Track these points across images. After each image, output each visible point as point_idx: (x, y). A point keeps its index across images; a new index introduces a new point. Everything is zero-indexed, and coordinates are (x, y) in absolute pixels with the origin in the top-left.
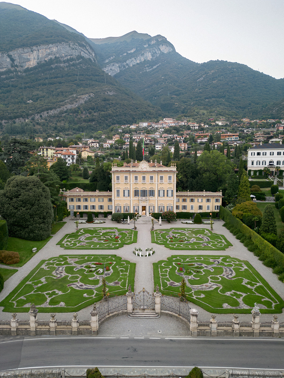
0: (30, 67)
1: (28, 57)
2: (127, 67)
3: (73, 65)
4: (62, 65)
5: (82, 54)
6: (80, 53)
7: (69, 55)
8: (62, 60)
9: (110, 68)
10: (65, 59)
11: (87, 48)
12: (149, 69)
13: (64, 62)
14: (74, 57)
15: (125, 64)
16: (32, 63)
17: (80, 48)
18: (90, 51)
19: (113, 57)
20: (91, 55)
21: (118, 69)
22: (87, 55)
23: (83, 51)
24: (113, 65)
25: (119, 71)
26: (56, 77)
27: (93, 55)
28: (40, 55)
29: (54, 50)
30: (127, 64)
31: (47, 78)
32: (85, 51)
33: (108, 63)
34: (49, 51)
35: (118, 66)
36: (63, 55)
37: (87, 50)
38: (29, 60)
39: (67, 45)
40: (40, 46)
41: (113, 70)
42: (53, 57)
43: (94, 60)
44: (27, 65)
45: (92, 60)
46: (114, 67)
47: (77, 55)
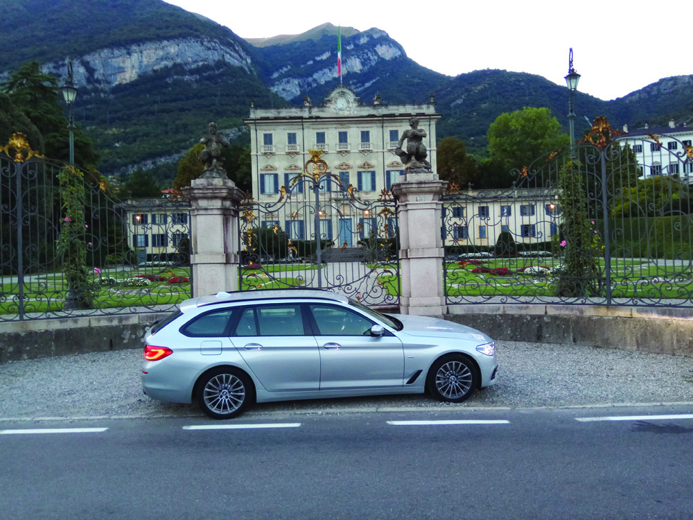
0: (124, 82)
1: (121, 65)
2: (314, 85)
3: (210, 78)
4: (187, 78)
5: (227, 58)
6: (223, 56)
7: (201, 59)
8: (187, 68)
9: (281, 88)
10: (193, 66)
11: (237, 48)
12: (358, 88)
13: (192, 72)
14: (212, 63)
15: (310, 79)
16: (129, 75)
17: (222, 47)
18: (243, 54)
19: (287, 67)
20: (244, 62)
21: (298, 89)
22: (235, 61)
23: (228, 53)
24: (288, 82)
25: (299, 93)
26: (174, 100)
27: (249, 61)
28: (145, 61)
29: (172, 51)
30: (315, 80)
31: (155, 102)
32: (232, 53)
33: (279, 79)
34: (161, 53)
35: (297, 83)
36: (190, 60)
37: (237, 52)
38: (121, 70)
39: (197, 41)
40: (144, 43)
41: (289, 91)
42: (170, 64)
43: (251, 71)
44: (119, 79)
45: (247, 69)
46: (288, 86)
47: (216, 59)
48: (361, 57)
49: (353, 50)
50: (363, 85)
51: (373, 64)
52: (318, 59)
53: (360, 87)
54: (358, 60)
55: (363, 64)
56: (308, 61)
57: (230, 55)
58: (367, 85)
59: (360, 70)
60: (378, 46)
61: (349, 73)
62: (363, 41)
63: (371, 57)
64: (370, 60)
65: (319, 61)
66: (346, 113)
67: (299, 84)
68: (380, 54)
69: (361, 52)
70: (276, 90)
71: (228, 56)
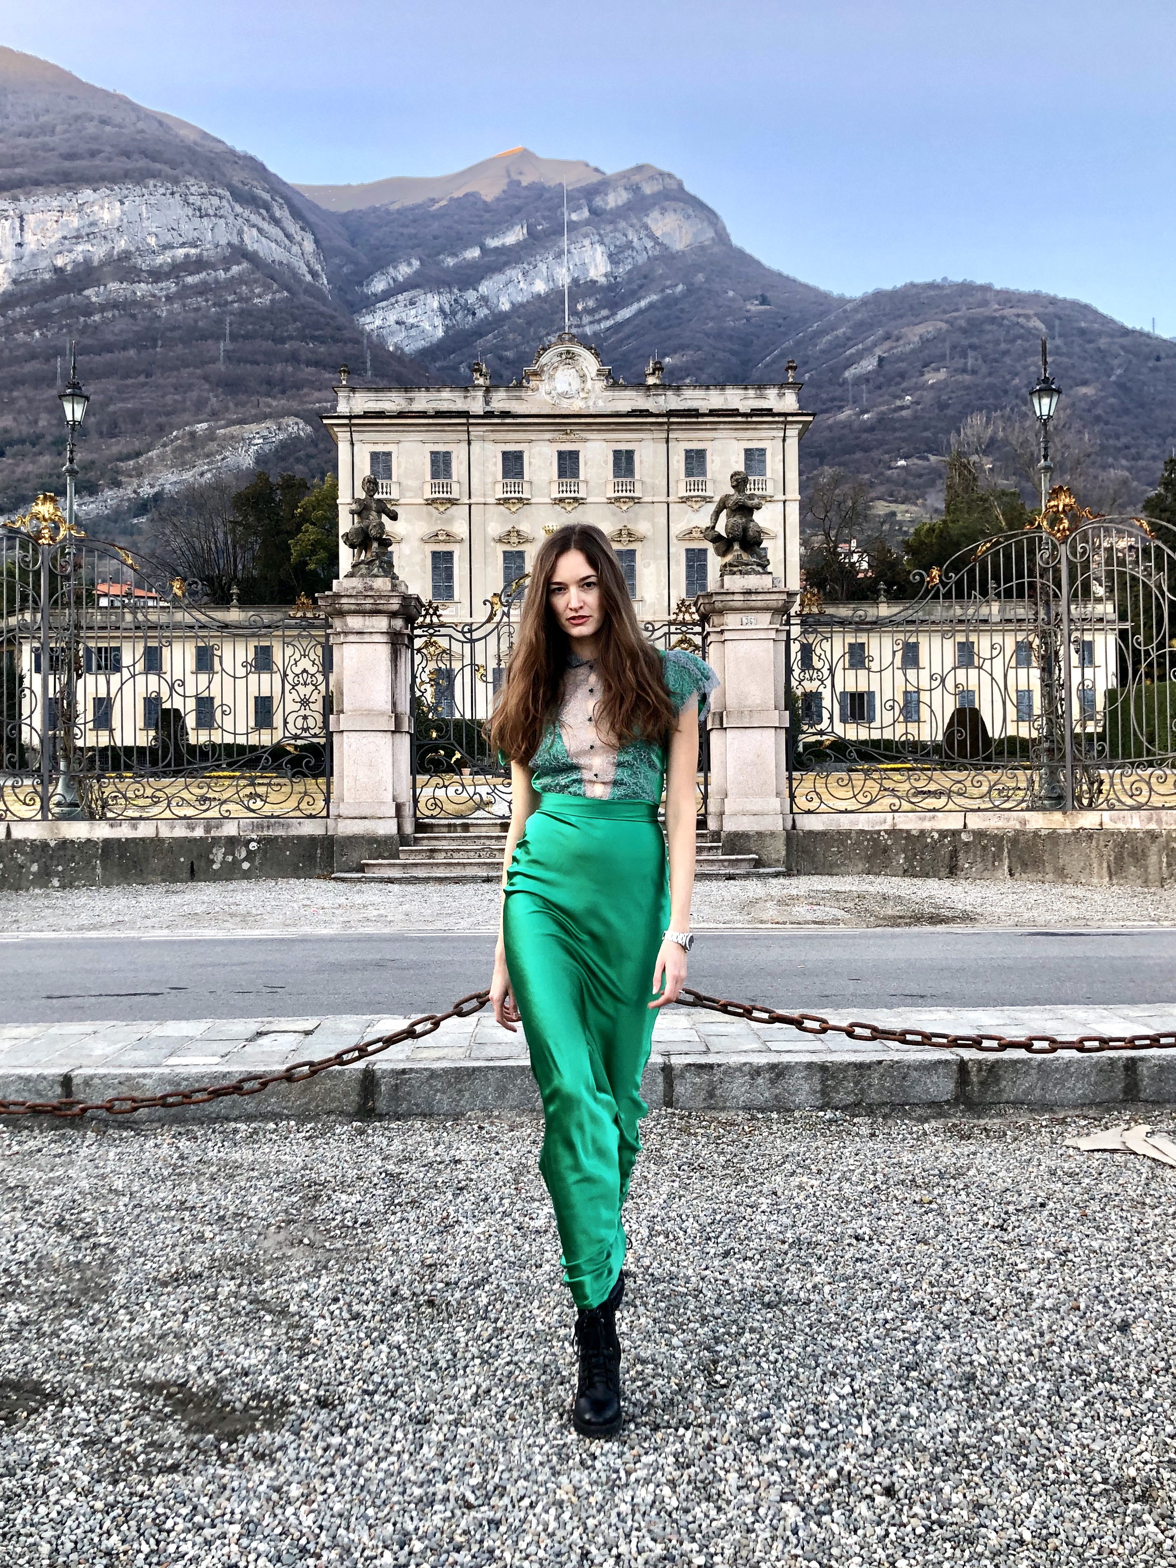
2: (482, 313)
3: (202, 289)
4: (142, 289)
5: (252, 240)
6: (240, 233)
7: (181, 240)
8: (143, 263)
9: (392, 317)
10: (159, 260)
11: (278, 214)
12: (599, 321)
13: (156, 275)
14: (209, 252)
15: (471, 296)
17: (239, 209)
18: (293, 227)
19: (410, 264)
20: (295, 249)
21: (438, 321)
22: (273, 245)
23: (254, 226)
24: (412, 303)
25: (440, 333)
26: (108, 348)
27: (309, 246)
28: (31, 241)
29: (106, 216)
30: (484, 300)
31: (58, 352)
32: (265, 225)
33: (387, 295)
34: (75, 221)
35: (436, 305)
36: (152, 241)
37: (276, 222)
39: (172, 194)
40: (28, 195)
41: (412, 326)
42: (98, 252)
43: (314, 274)
45: (304, 269)
46: (413, 312)
47: (223, 242)
48: (607, 240)
49: (587, 223)
50: (614, 314)
51: (642, 259)
52: (493, 243)
53: (607, 318)
54: (599, 249)
55: (613, 258)
56: (466, 248)
57: (260, 230)
58: (624, 314)
59: (606, 275)
60: (655, 214)
61: (575, 281)
62: (614, 200)
63: (636, 243)
64: (633, 248)
65: (496, 248)
66: (577, 406)
67: (441, 309)
68: (658, 234)
69: (610, 228)
70: (378, 322)
71: (254, 231)
